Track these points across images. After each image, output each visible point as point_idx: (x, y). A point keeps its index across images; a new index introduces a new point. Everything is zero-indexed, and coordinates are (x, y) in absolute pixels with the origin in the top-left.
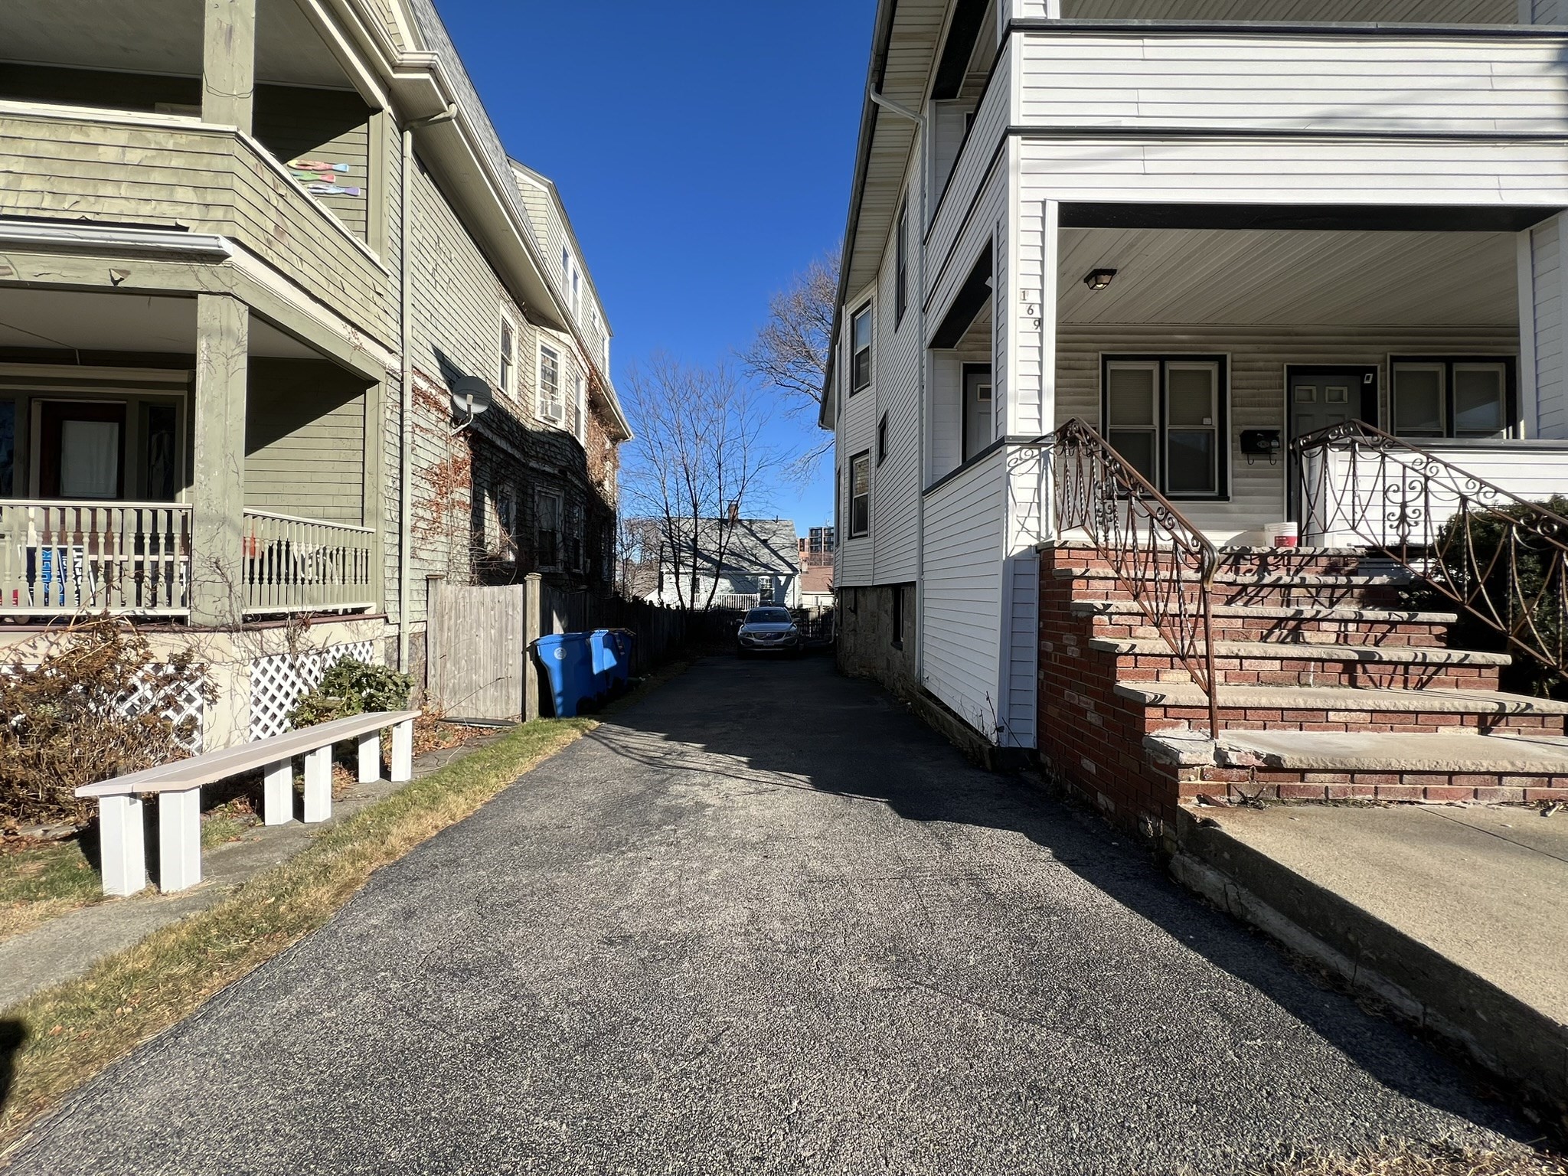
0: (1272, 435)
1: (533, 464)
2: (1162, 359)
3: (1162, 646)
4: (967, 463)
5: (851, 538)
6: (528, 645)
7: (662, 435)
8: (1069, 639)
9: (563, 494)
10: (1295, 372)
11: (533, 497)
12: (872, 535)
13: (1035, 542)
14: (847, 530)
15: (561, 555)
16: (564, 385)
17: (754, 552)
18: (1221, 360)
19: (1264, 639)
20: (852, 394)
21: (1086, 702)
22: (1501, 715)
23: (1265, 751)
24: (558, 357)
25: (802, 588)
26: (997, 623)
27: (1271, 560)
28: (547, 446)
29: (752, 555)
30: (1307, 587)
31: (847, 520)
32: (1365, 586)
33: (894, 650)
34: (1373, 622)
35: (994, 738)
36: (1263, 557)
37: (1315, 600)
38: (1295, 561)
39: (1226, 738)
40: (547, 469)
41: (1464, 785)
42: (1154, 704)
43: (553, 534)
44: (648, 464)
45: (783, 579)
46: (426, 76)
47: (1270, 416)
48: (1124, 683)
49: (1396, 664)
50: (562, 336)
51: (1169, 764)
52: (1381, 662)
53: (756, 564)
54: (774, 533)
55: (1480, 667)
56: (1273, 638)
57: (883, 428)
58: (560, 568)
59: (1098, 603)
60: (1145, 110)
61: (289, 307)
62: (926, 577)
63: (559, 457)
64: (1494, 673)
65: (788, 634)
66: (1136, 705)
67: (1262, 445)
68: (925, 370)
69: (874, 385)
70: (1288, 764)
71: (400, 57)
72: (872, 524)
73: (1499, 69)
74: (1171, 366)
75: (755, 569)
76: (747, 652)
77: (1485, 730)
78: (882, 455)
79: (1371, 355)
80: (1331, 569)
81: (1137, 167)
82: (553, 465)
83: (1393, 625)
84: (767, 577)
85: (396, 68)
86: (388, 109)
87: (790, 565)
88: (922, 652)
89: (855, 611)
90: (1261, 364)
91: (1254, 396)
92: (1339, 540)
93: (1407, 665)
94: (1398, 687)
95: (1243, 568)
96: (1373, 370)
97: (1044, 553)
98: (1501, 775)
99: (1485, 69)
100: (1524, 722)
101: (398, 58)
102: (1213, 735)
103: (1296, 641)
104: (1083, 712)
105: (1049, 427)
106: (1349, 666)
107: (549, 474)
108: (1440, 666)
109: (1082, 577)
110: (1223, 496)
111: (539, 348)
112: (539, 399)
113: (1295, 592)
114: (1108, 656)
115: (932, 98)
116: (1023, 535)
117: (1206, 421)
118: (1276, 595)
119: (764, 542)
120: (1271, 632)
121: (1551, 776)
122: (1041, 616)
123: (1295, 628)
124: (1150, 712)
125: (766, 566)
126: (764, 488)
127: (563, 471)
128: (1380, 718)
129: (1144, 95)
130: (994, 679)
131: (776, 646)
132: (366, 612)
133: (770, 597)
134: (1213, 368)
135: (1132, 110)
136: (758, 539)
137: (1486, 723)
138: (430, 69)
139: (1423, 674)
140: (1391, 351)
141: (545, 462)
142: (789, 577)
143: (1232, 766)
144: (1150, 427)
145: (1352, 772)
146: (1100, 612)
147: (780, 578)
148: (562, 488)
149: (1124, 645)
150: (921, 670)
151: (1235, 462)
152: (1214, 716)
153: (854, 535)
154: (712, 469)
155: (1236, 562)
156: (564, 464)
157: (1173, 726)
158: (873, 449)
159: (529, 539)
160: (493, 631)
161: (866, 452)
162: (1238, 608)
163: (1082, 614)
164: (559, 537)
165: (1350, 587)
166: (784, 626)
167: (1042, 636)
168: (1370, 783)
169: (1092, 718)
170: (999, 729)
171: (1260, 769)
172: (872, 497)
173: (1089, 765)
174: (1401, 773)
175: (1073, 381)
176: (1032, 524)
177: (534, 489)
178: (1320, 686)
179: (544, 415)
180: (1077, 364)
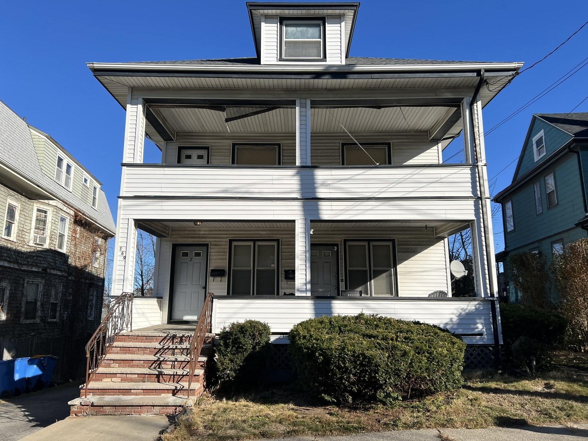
1: (24, 268)
9: (44, 281)
11: (23, 284)
15: (39, 313)
16: (51, 224)
18: (278, 241)
19: (150, 367)
22: (184, 390)
24: (48, 213)
27: (184, 338)
28: (35, 258)
40: (34, 269)
43: (35, 303)
50: (51, 202)
58: (38, 320)
60: (164, 189)
63: (42, 262)
70: (96, 404)
74: (258, 244)
82: (36, 266)
83: (188, 362)
90: (292, 243)
94: (171, 382)
95: (175, 341)
96: (337, 245)
106: (158, 376)
107: (35, 272)
111: (35, 211)
112: (32, 234)
115: (164, 140)
117: (272, 266)
127: (45, 270)
134: (274, 244)
135: (160, 190)
140: (344, 237)
141: (32, 265)
143: (83, 405)
144: (249, 268)
148: (43, 278)
151: (283, 284)
156: (46, 265)
159: (18, 307)
164: (39, 304)
171: (91, 406)
177: (24, 281)
178: (148, 382)
179: (35, 243)
180: (219, 243)
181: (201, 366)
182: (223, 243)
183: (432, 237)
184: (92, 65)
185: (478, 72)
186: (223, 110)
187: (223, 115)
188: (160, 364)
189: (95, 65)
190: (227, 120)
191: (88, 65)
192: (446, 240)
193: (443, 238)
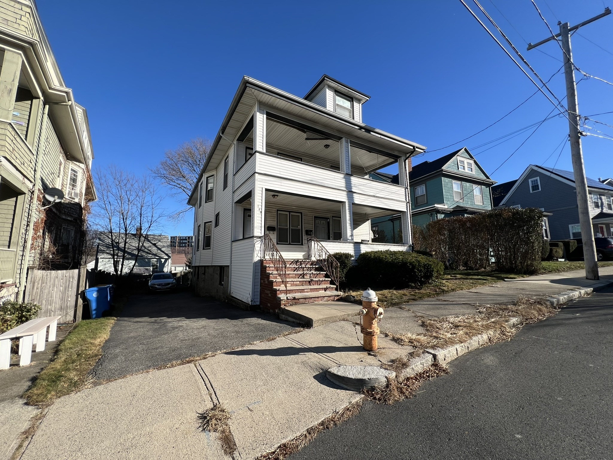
0: (311, 231)
1: (63, 216)
2: (290, 212)
3: (280, 280)
4: (244, 238)
5: (204, 249)
6: (80, 292)
7: (112, 199)
8: (266, 280)
9: (74, 228)
10: (316, 217)
11: (61, 230)
12: (212, 249)
13: (260, 259)
14: (202, 246)
15: (70, 254)
16: (79, 184)
17: (149, 248)
18: (301, 213)
19: (298, 278)
20: (206, 202)
21: (268, 292)
22: (327, 288)
23: (293, 296)
24: (78, 173)
25: (172, 264)
26: (251, 277)
27: (302, 262)
28: (69, 209)
29: (148, 250)
30: (306, 268)
31: (202, 243)
32: (315, 267)
33: (220, 286)
34: (315, 274)
35: (250, 303)
36: (301, 262)
37: (308, 270)
38: (306, 262)
39: (288, 295)
40: (69, 218)
41: (320, 299)
42: (278, 290)
43: (68, 245)
44: (103, 211)
45: (163, 260)
46: (65, 94)
47: (311, 227)
48: (274, 288)
49: (316, 281)
50: (81, 165)
51: (280, 300)
52: (314, 281)
53: (150, 254)
54: (159, 241)
55: (327, 281)
56: (300, 278)
57: (217, 216)
59: (271, 272)
60: (281, 173)
61: (11, 174)
62: (232, 264)
63: (74, 213)
64: (329, 282)
65: (172, 283)
66: (276, 291)
67: (309, 233)
68: (233, 208)
69: (214, 201)
70: (296, 298)
71: (54, 87)
72: (212, 245)
73: (336, 177)
74: (291, 213)
75: (150, 256)
76: (153, 292)
77: (325, 291)
78: (217, 225)
79: (329, 215)
80: (312, 264)
81: (280, 184)
82: (71, 216)
83: (318, 274)
84: (156, 260)
85: (50, 88)
86: (42, 98)
87: (167, 255)
88: (231, 285)
89: (204, 274)
90: (309, 215)
91: (308, 222)
92: (313, 259)
93: (317, 281)
94: (316, 285)
95: (298, 264)
96: (329, 218)
97: (261, 261)
98: (324, 297)
99: (334, 177)
100: (330, 289)
101: (53, 87)
102: (287, 295)
103: (303, 278)
104: (268, 294)
105: (263, 234)
106: (309, 282)
107: (69, 220)
108: (322, 281)
109: (268, 267)
110: (302, 244)
111: (70, 169)
112: (68, 190)
113: (305, 269)
114: (272, 282)
115: (237, 140)
116: (257, 257)
117: (299, 227)
118: (302, 269)
119: (155, 245)
120: (299, 276)
121: (330, 296)
122: (261, 275)
123: (303, 275)
124: (278, 292)
125: (155, 255)
126: (161, 225)
127: (75, 219)
128: (312, 290)
129: (281, 170)
130: (251, 290)
131: (167, 288)
132: (7, 283)
133: (157, 268)
134: (300, 215)
135: (279, 172)
136: (151, 243)
137: (325, 289)
138: (66, 92)
139: (319, 282)
140: (332, 215)
141: (68, 216)
142: (166, 260)
143: (289, 299)
144: (287, 227)
145: (305, 298)
146: (271, 274)
147: (162, 260)
148: (74, 226)
149: (274, 280)
150: (230, 290)
151: (305, 237)
152: (286, 292)
153: (205, 248)
154: (137, 214)
155: (296, 263)
156: (76, 216)
157: (281, 294)
158: (213, 221)
160: (61, 288)
161: (211, 222)
162: (295, 272)
163: (268, 274)
164: (70, 247)
165: (313, 268)
166: (171, 280)
167: (261, 279)
168: (308, 300)
169: (270, 295)
170: (252, 301)
171: (293, 299)
172: (212, 237)
173: (269, 305)
174: (312, 298)
175: (270, 215)
176: (259, 255)
177: (61, 227)
178: (305, 285)
179: (70, 196)
180: (271, 211)
181: (324, 276)
182: (273, 211)
183: (365, 218)
184: (248, 78)
185: (414, 147)
186: (305, 132)
187: (305, 135)
188: (303, 276)
189: (250, 79)
190: (307, 139)
191: (245, 77)
192: (370, 220)
193: (369, 220)
